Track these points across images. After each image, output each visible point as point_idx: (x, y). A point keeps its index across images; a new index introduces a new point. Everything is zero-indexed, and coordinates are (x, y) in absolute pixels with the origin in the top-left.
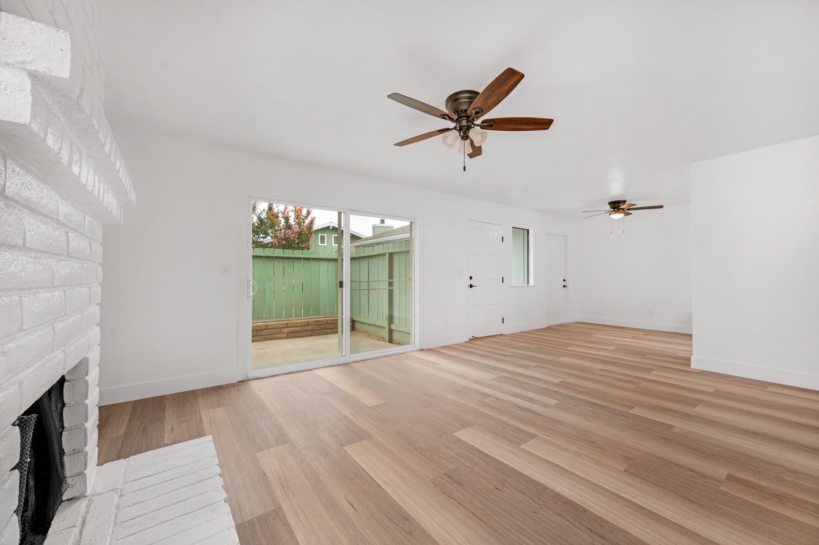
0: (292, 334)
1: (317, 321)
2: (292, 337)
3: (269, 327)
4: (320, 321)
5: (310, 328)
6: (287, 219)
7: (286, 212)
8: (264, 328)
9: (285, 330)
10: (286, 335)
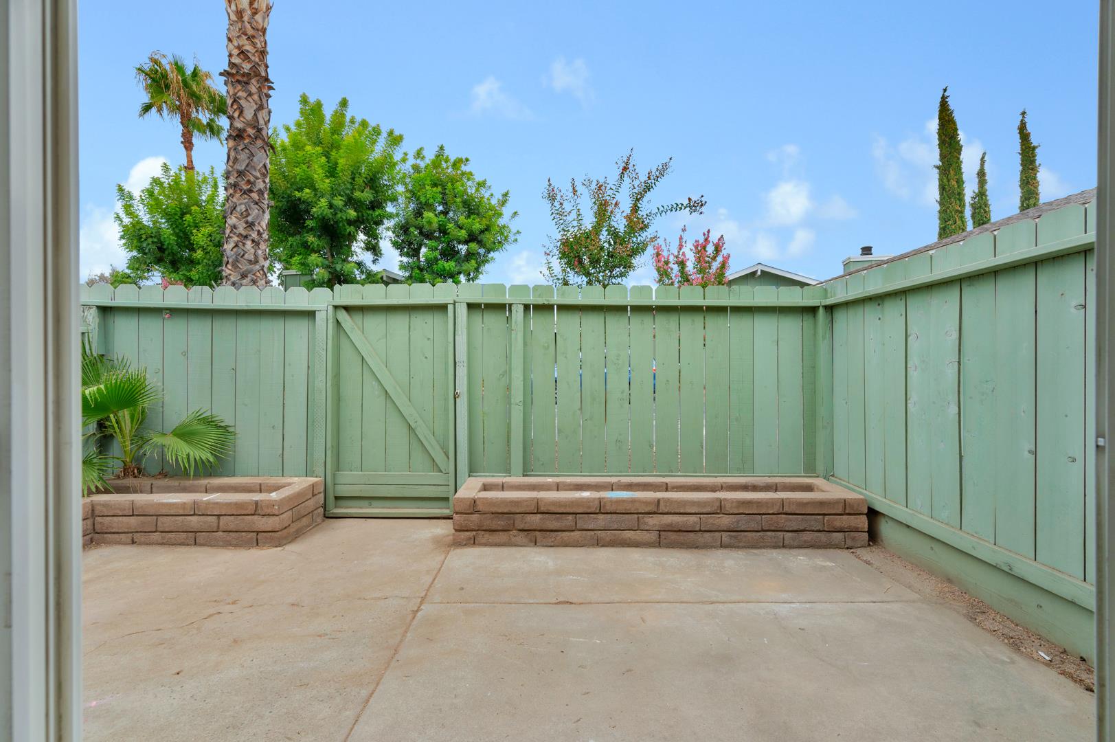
0: (673, 536)
1: (749, 503)
2: (671, 545)
3: (609, 509)
4: (758, 503)
5: (725, 521)
6: (682, 264)
7: (681, 253)
8: (592, 510)
9: (654, 521)
10: (653, 536)
